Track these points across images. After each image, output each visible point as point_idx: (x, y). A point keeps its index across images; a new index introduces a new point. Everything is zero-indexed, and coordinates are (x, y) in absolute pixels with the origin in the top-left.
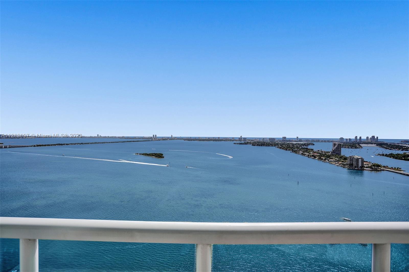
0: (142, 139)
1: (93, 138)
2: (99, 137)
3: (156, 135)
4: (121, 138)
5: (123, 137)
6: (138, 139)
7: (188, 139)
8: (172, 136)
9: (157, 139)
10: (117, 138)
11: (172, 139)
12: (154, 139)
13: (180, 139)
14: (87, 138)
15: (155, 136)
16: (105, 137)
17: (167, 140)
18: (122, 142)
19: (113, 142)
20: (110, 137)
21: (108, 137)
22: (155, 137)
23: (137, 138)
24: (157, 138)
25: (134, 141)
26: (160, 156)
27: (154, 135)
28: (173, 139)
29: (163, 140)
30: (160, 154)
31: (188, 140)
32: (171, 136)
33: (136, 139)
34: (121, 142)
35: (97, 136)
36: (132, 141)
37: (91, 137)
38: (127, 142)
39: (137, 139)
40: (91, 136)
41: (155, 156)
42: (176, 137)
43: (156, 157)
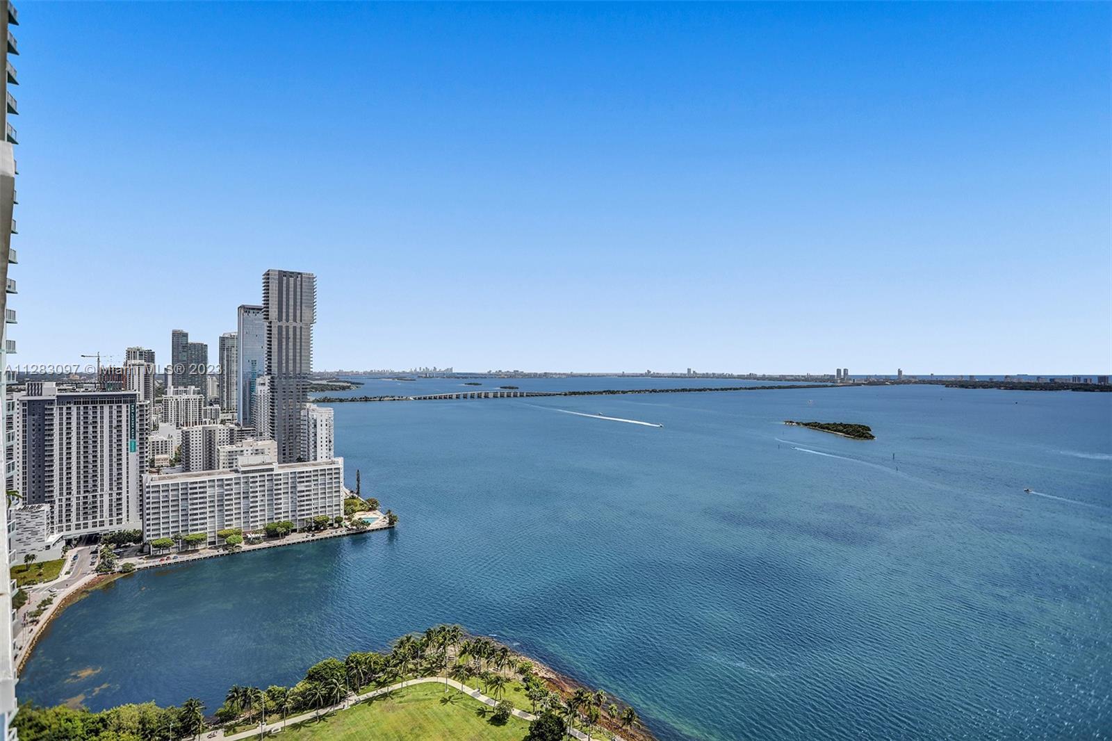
0: (803, 380)
1: (679, 377)
2: (691, 376)
3: (845, 370)
4: (746, 378)
5: (751, 377)
6: (792, 380)
7: (959, 381)
8: (900, 372)
9: (851, 382)
10: (734, 378)
11: (900, 380)
12: (841, 382)
13: (930, 383)
14: (665, 377)
15: (842, 374)
16: (706, 376)
17: (883, 383)
18: (749, 389)
19: (726, 389)
20: (718, 374)
21: (712, 376)
22: (842, 377)
23: (788, 378)
24: (850, 379)
25: (780, 387)
26: (860, 432)
27: (839, 371)
28: (904, 382)
29: (871, 384)
30: (860, 426)
31: (962, 386)
32: (897, 374)
33: (786, 380)
34: (746, 388)
35: (686, 372)
36: (776, 388)
37: (673, 376)
38: (760, 388)
39: (789, 380)
40: (675, 372)
41: (844, 432)
42: (914, 377)
43: (848, 434)
